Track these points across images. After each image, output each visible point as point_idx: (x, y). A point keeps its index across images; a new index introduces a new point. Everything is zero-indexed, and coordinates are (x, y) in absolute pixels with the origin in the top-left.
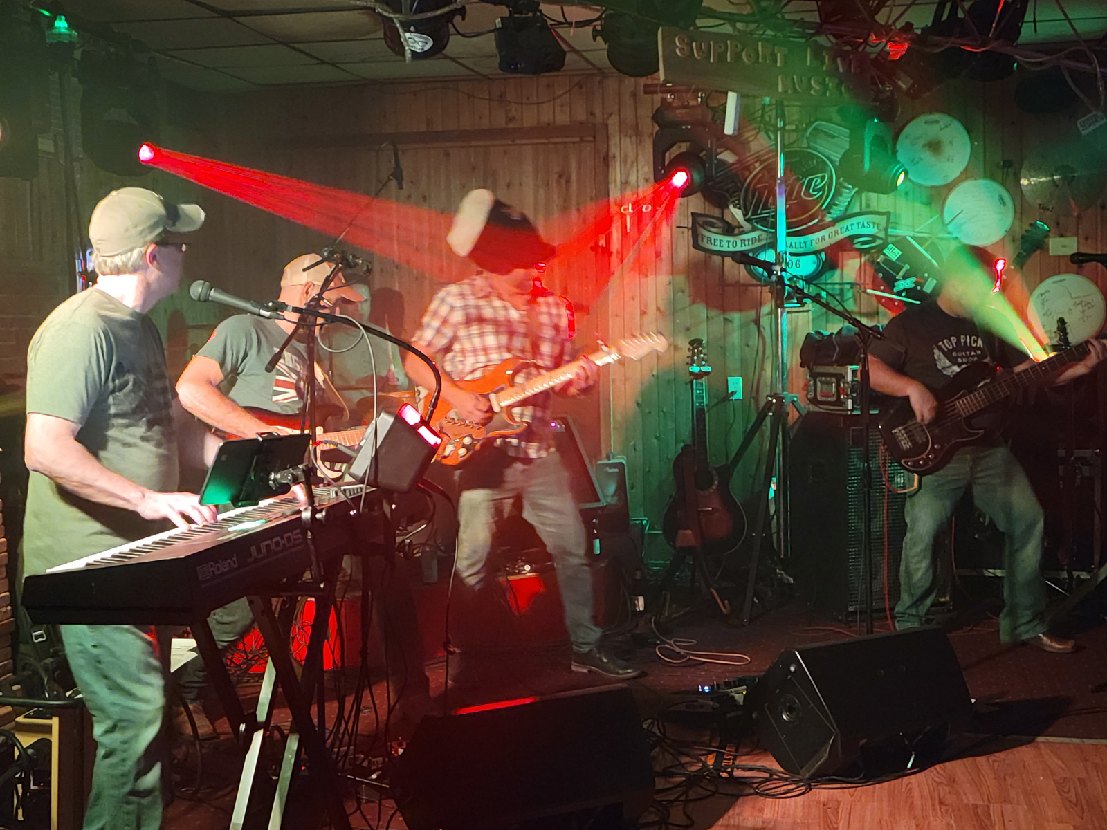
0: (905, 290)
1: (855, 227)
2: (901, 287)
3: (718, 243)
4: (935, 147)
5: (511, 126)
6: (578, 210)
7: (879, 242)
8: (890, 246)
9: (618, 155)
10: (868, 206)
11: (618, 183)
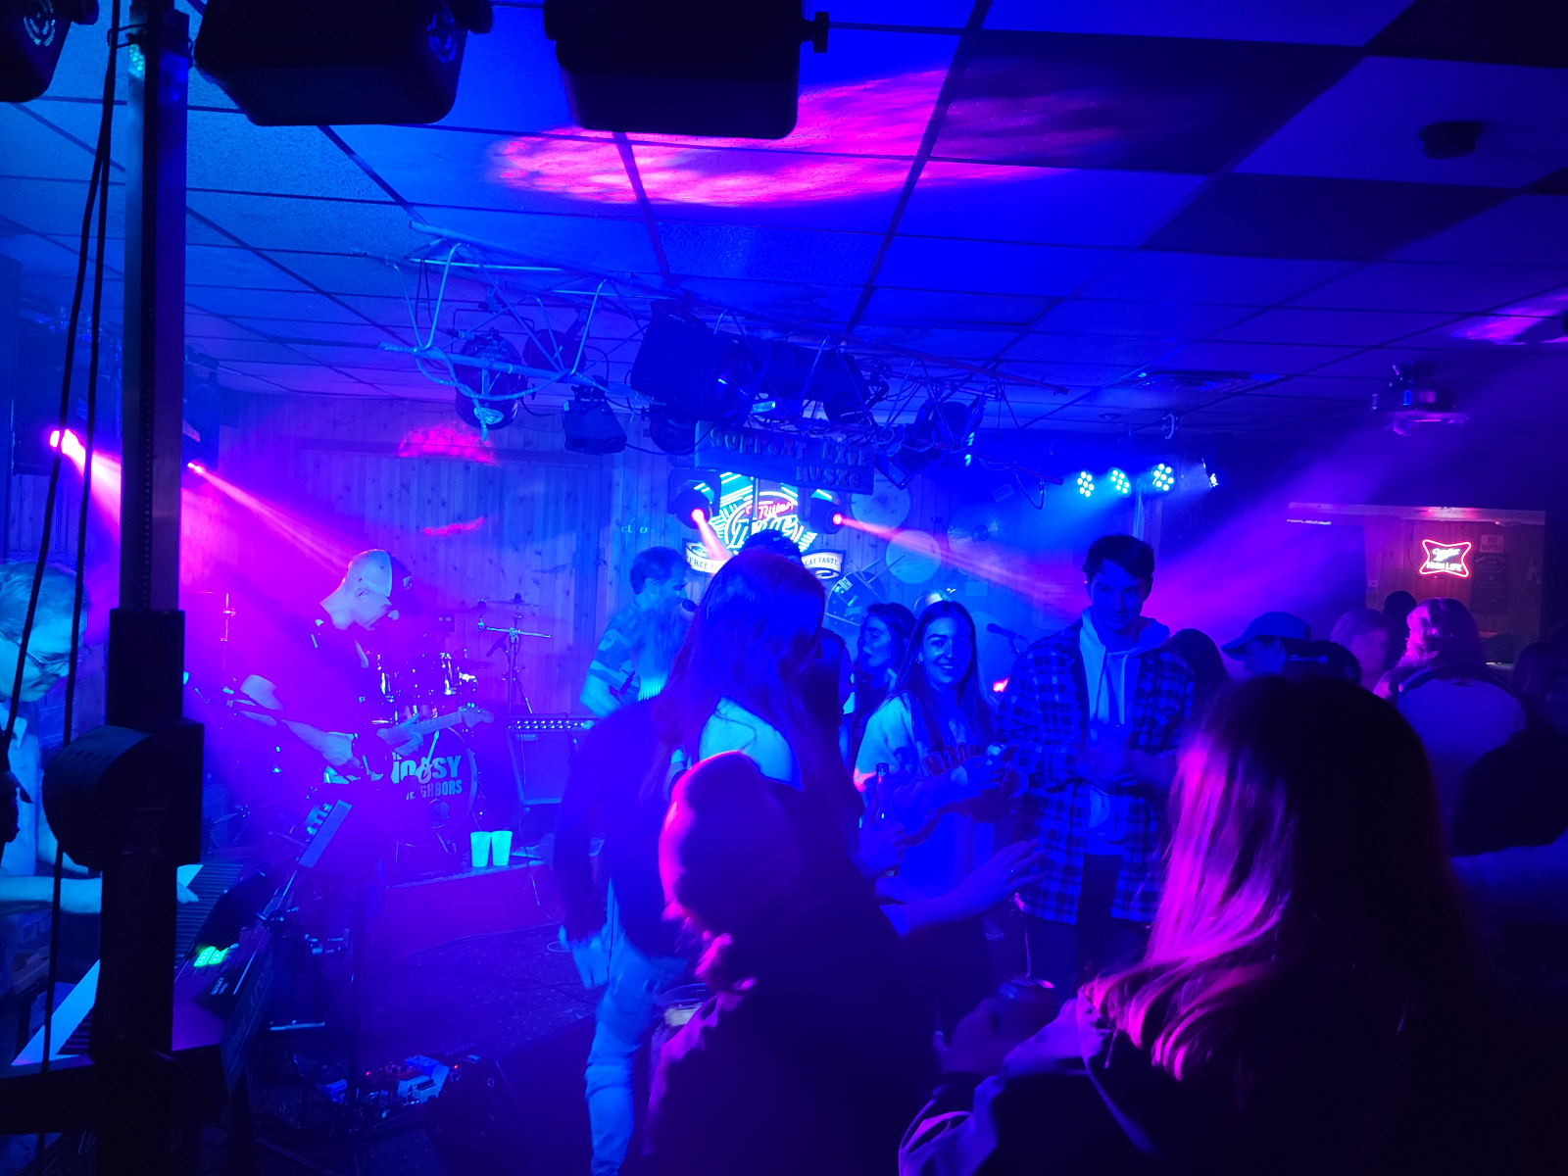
0: (853, 615)
1: (817, 560)
2: (851, 613)
3: (703, 565)
4: (883, 501)
5: (527, 449)
6: (583, 526)
7: (835, 575)
8: (844, 579)
9: (621, 482)
10: (827, 544)
11: (621, 507)
